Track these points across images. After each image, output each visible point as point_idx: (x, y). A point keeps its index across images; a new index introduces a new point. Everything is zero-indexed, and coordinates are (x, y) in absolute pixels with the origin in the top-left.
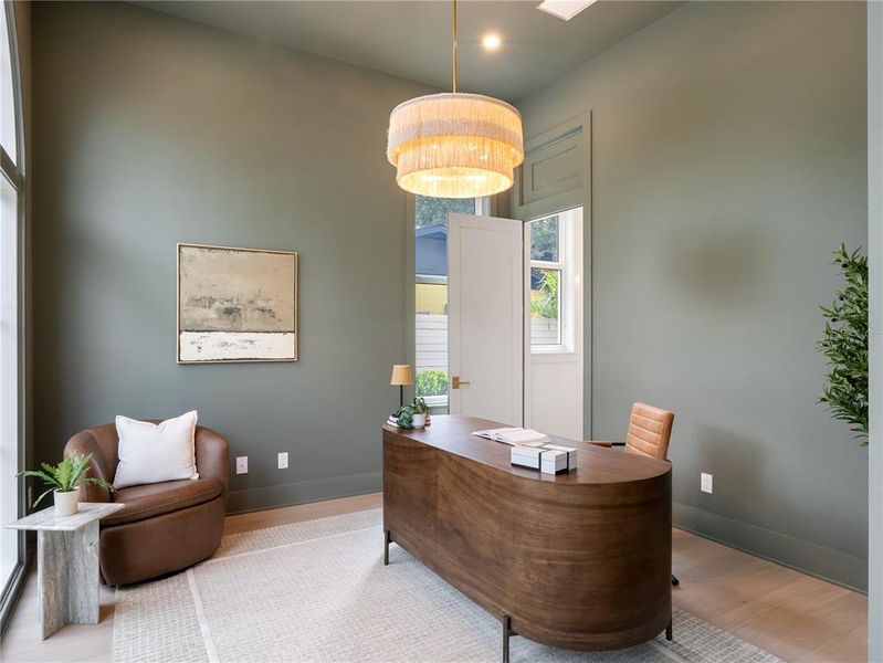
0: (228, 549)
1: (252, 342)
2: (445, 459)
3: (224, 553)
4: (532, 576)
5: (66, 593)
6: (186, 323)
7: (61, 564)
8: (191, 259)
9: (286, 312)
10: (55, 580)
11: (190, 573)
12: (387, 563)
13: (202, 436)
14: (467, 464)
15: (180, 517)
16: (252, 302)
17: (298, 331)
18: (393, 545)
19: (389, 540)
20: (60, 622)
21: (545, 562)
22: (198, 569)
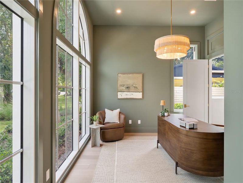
0: (125, 139)
1: (132, 94)
2: (167, 123)
3: (124, 140)
4: (182, 153)
5: (95, 140)
6: (119, 90)
7: (94, 134)
8: (120, 76)
9: (140, 87)
10: (93, 137)
11: (117, 142)
12: (158, 148)
13: (120, 114)
14: (170, 125)
15: (115, 130)
16: (132, 85)
17: (143, 92)
18: (159, 144)
19: (158, 142)
20: (94, 145)
21: (184, 150)
22: (118, 141)
